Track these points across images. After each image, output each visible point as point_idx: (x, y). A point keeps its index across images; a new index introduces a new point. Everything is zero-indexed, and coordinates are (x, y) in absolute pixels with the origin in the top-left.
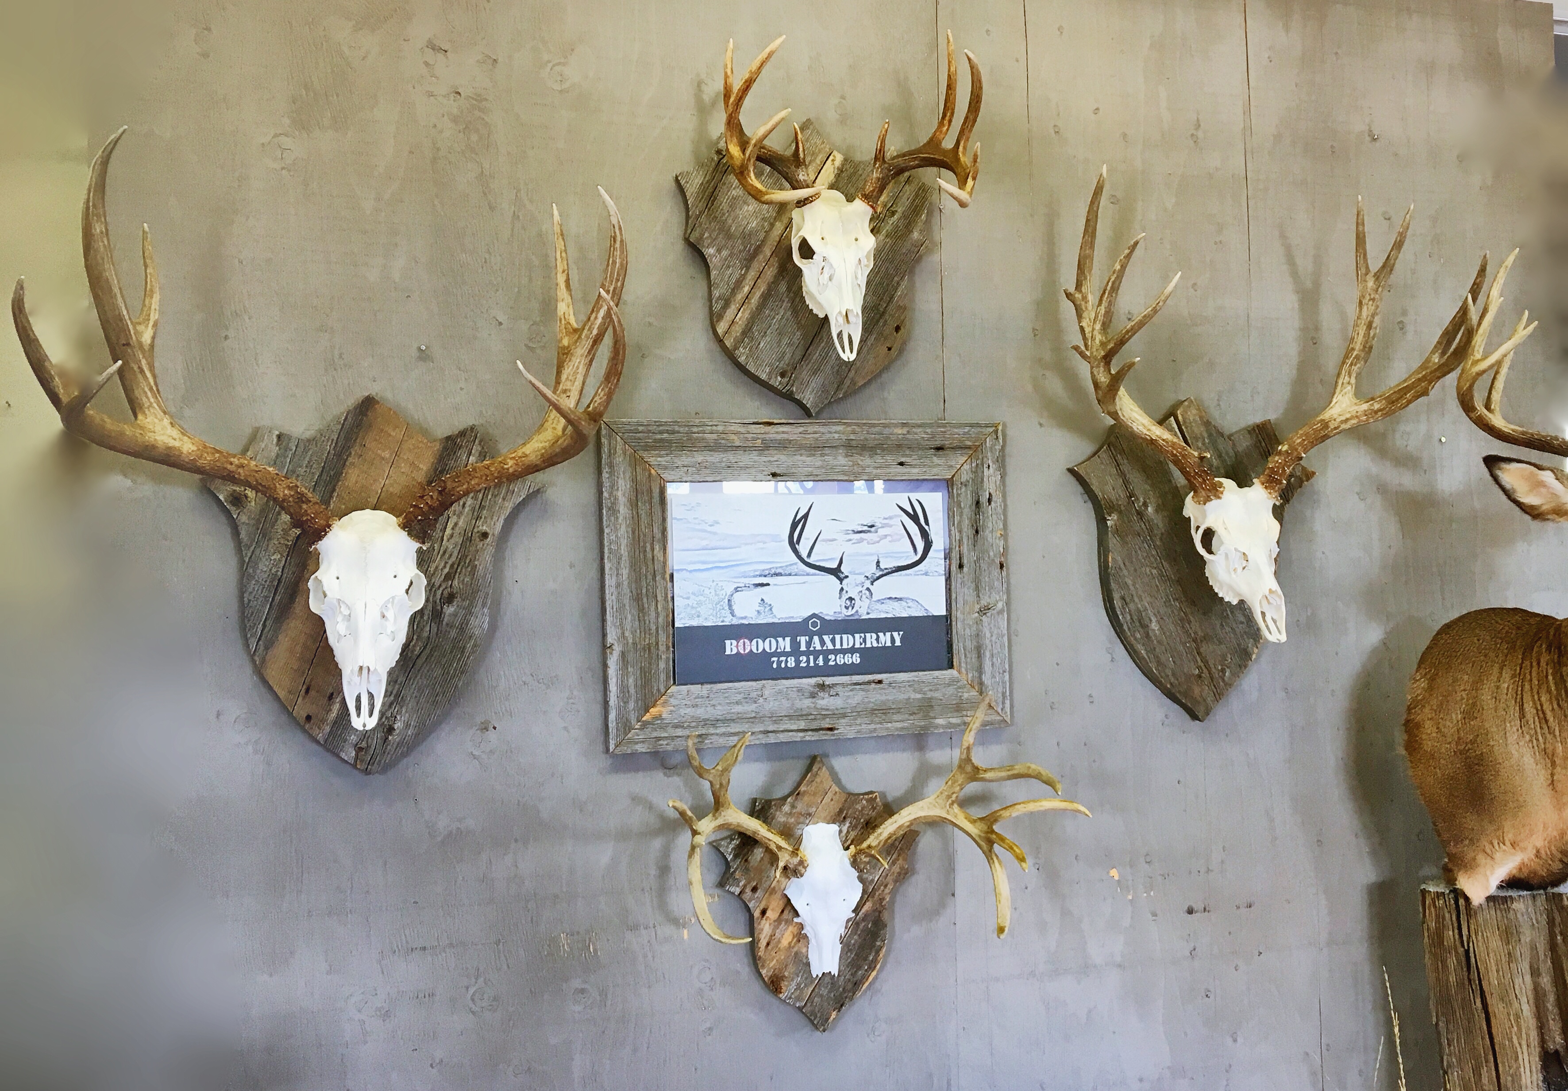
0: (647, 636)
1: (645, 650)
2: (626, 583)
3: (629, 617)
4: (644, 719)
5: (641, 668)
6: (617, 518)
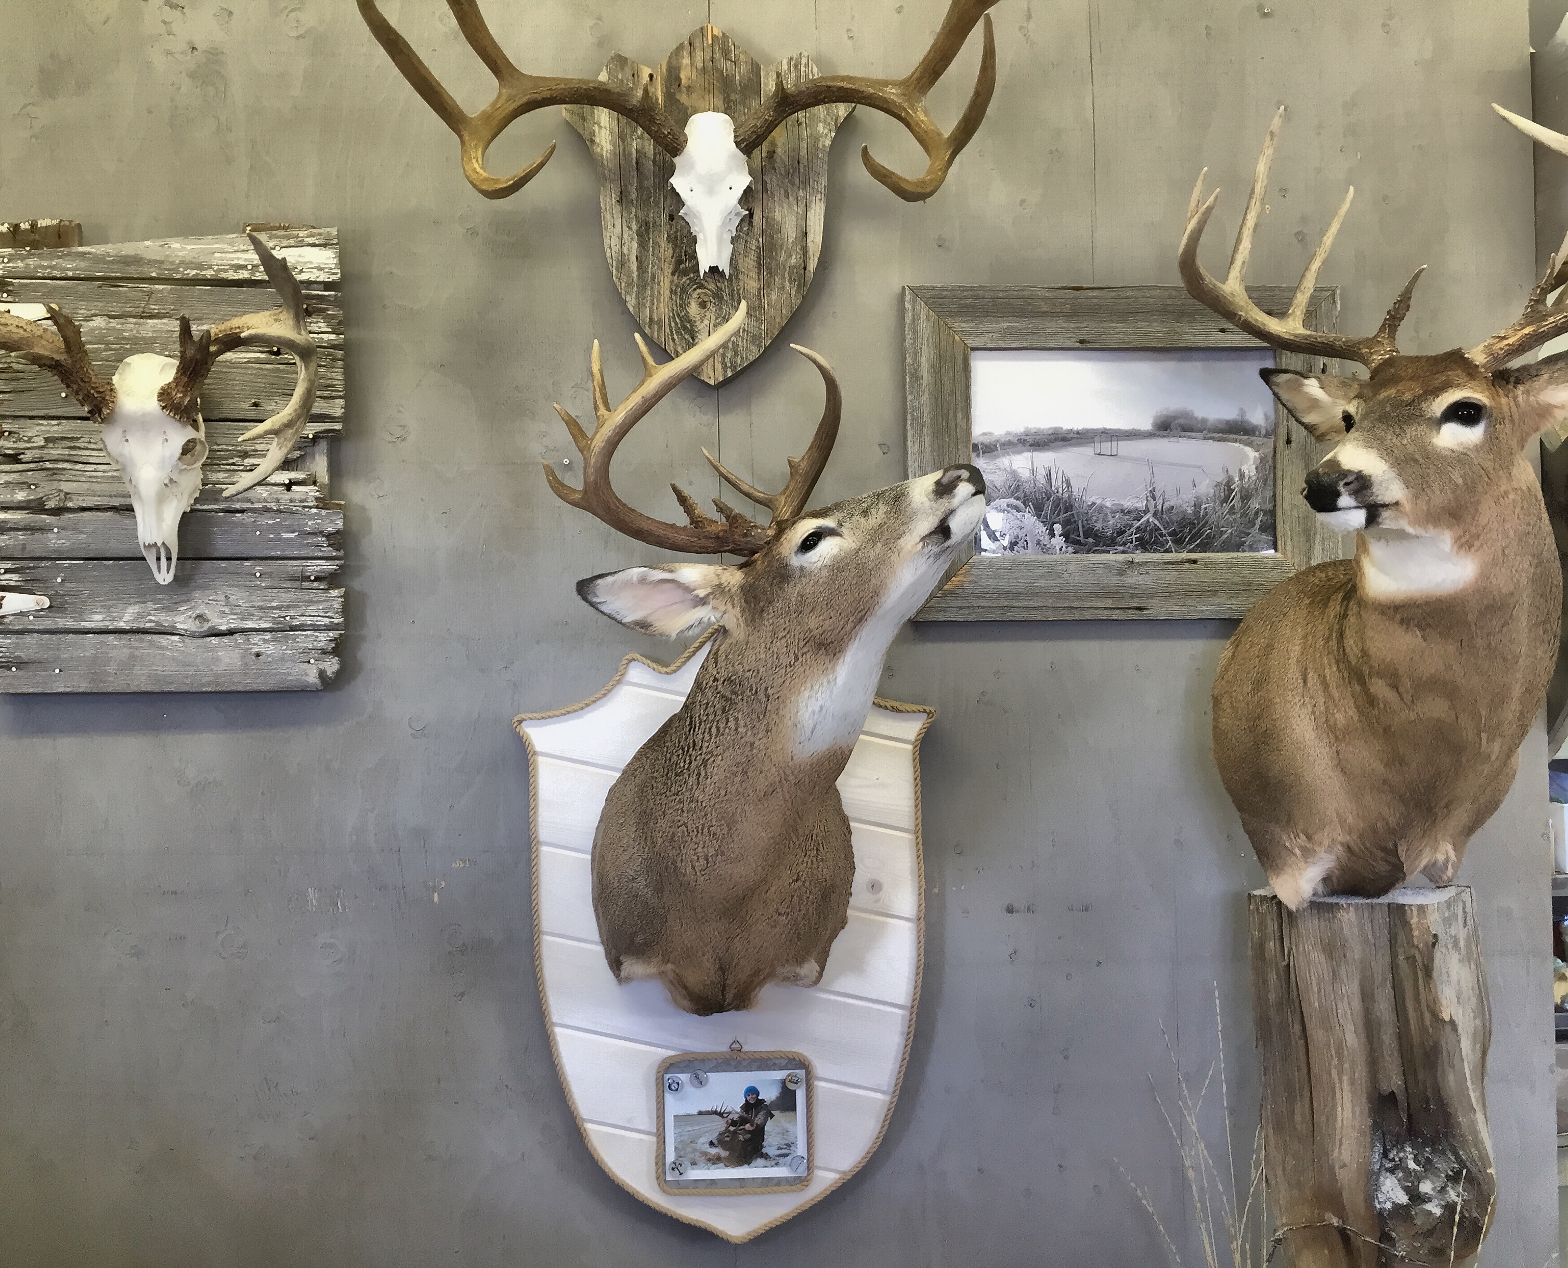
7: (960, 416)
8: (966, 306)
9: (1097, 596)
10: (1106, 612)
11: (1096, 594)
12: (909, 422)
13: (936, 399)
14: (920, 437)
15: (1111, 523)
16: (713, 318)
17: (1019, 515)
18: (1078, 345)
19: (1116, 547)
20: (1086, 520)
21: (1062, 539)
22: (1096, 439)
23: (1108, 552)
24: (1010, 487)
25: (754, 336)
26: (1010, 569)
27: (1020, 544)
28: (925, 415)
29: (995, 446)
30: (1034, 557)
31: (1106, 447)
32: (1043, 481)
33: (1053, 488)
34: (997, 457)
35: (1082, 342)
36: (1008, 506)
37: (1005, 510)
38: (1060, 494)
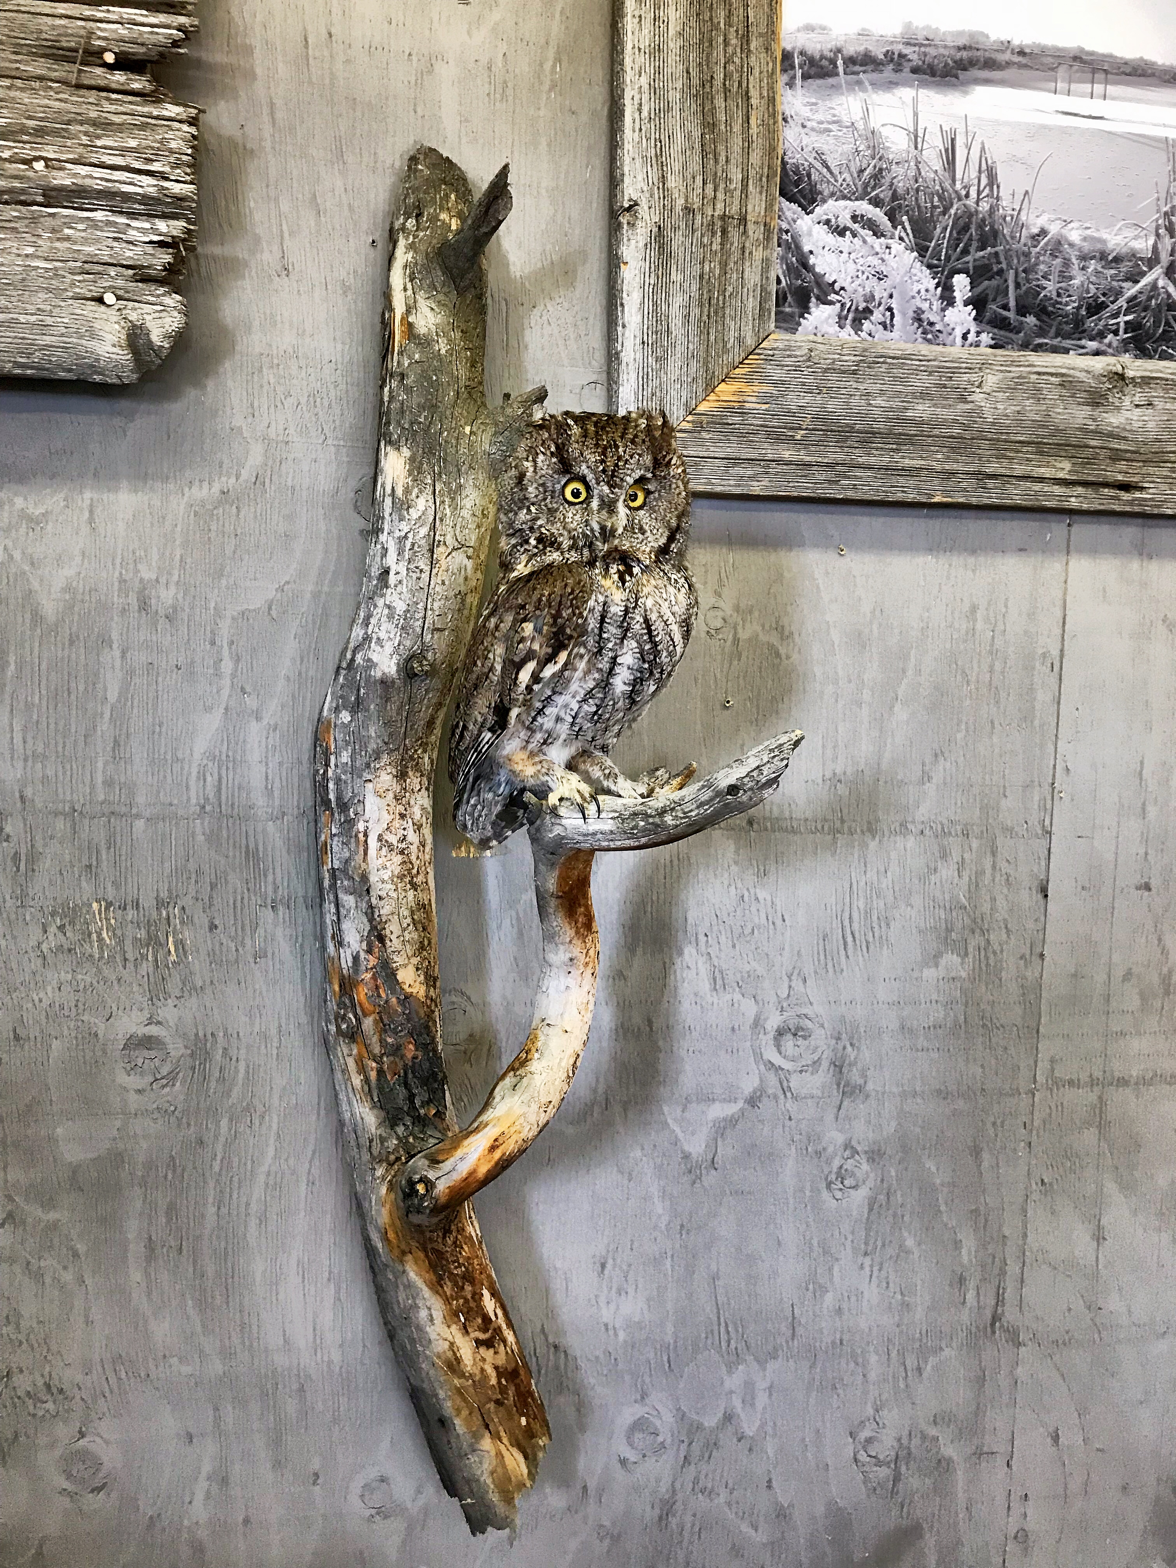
0: (720, 196)
1: (714, 234)
2: (674, 45)
3: (679, 138)
4: (703, 408)
5: (701, 277)
9: (1041, 453)
10: (1058, 490)
11: (1039, 446)
15: (1076, 282)
17: (878, 243)
19: (1083, 342)
20: (1024, 271)
21: (970, 312)
22: (1062, 72)
23: (1066, 351)
24: (862, 171)
26: (854, 372)
27: (877, 316)
29: (833, 62)
30: (909, 348)
32: (937, 165)
33: (958, 186)
36: (854, 218)
37: (846, 229)
38: (971, 202)
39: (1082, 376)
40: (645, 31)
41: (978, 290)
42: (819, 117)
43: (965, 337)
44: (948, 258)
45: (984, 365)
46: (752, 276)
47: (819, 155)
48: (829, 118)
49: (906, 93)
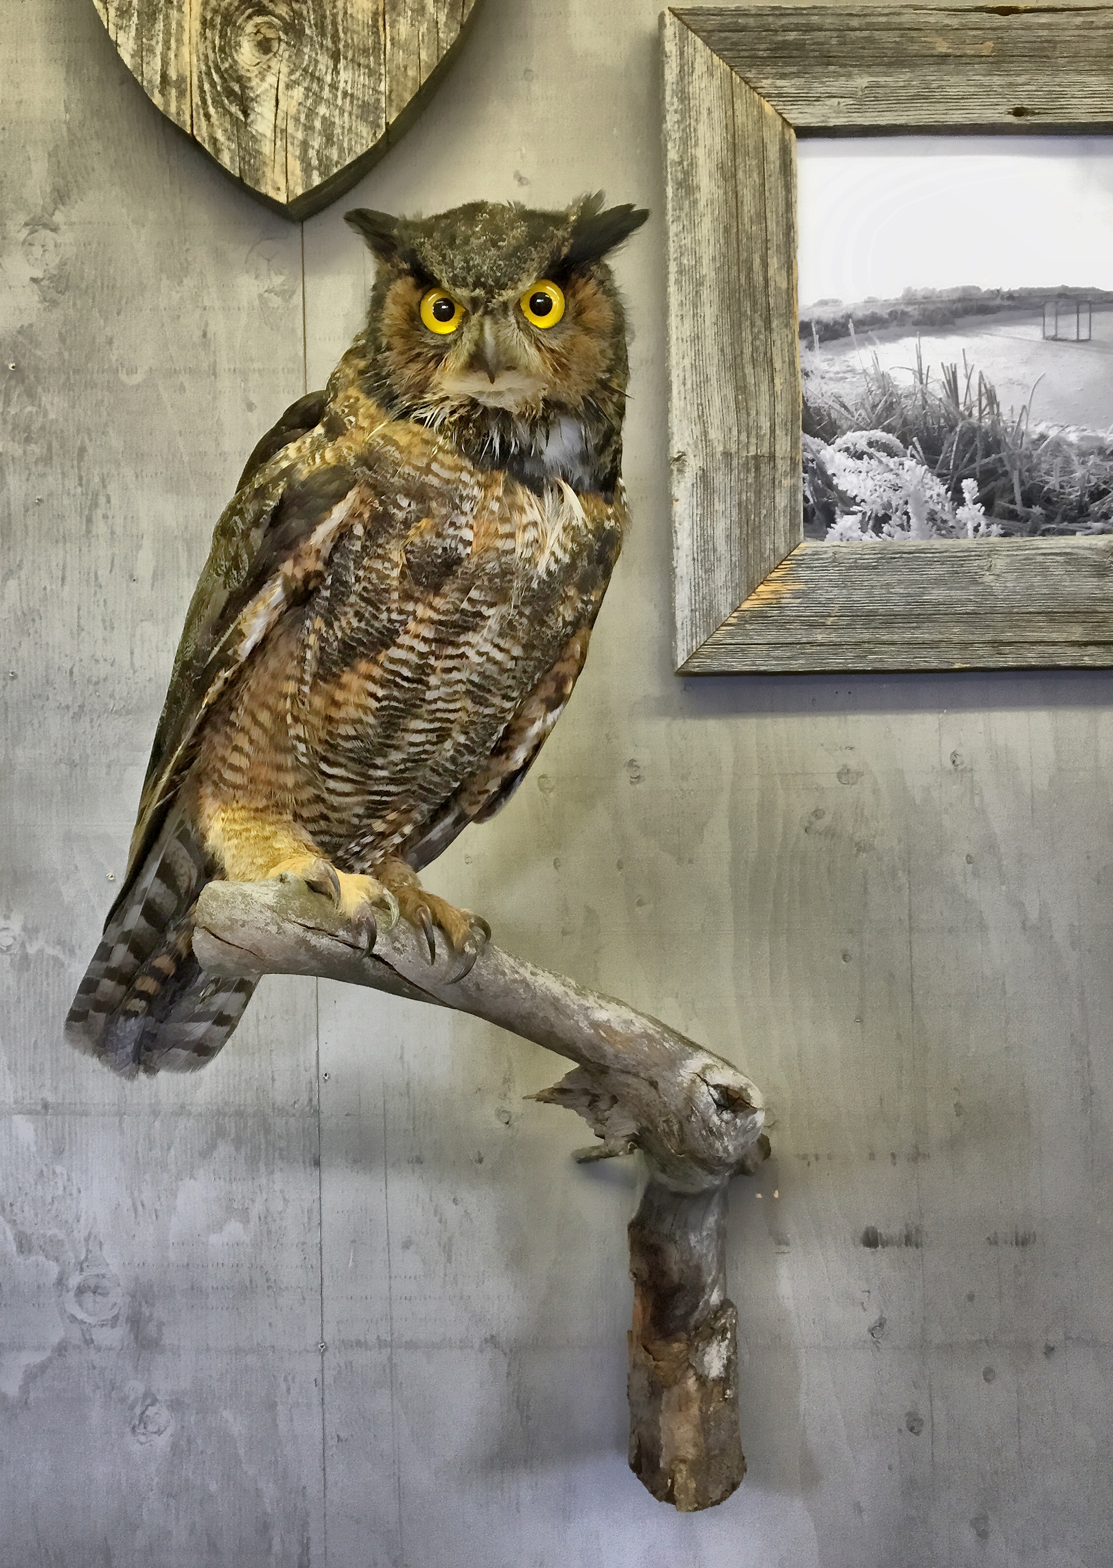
0: (753, 440)
1: (748, 471)
2: (710, 332)
3: (717, 402)
4: (746, 605)
5: (740, 504)
6: (695, 202)
7: (774, 262)
8: (785, 45)
9: (1052, 621)
10: (1071, 651)
11: (1051, 616)
12: (672, 277)
13: (727, 230)
14: (695, 306)
15: (1078, 475)
16: (285, 70)
17: (892, 462)
18: (1011, 119)
19: (1089, 524)
20: (1028, 470)
21: (980, 508)
22: (1049, 308)
23: (1073, 533)
24: (874, 406)
25: (364, 106)
26: (874, 568)
27: (896, 519)
28: (705, 261)
29: (845, 326)
30: (923, 544)
31: (1068, 326)
32: (941, 394)
33: (962, 408)
34: (850, 346)
35: (1019, 112)
36: (870, 444)
37: (863, 453)
38: (974, 420)
39: (1087, 553)
40: (687, 326)
41: (985, 490)
42: (836, 368)
43: (976, 529)
44: (956, 467)
45: (992, 552)
46: (782, 500)
47: (837, 398)
48: (844, 368)
49: (909, 343)
